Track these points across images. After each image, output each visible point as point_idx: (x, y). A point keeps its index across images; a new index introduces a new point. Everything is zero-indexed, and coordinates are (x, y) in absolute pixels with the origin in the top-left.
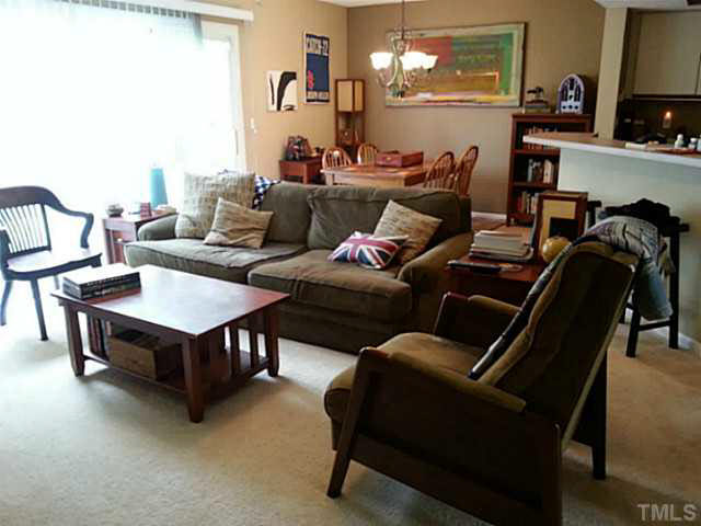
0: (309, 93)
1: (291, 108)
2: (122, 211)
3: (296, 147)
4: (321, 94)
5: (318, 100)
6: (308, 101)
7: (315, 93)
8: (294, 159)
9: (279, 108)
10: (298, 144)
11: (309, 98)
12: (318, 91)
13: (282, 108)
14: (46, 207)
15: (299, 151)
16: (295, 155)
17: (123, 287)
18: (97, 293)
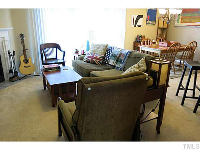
0: (147, 22)
1: (140, 26)
2: (78, 52)
3: (139, 38)
4: (152, 22)
5: (151, 24)
6: (147, 24)
7: (150, 22)
8: (138, 41)
9: (135, 26)
10: (140, 37)
11: (147, 23)
12: (151, 21)
13: (136, 26)
14: (58, 49)
15: (140, 39)
16: (138, 40)
17: (56, 70)
18: (49, 70)
